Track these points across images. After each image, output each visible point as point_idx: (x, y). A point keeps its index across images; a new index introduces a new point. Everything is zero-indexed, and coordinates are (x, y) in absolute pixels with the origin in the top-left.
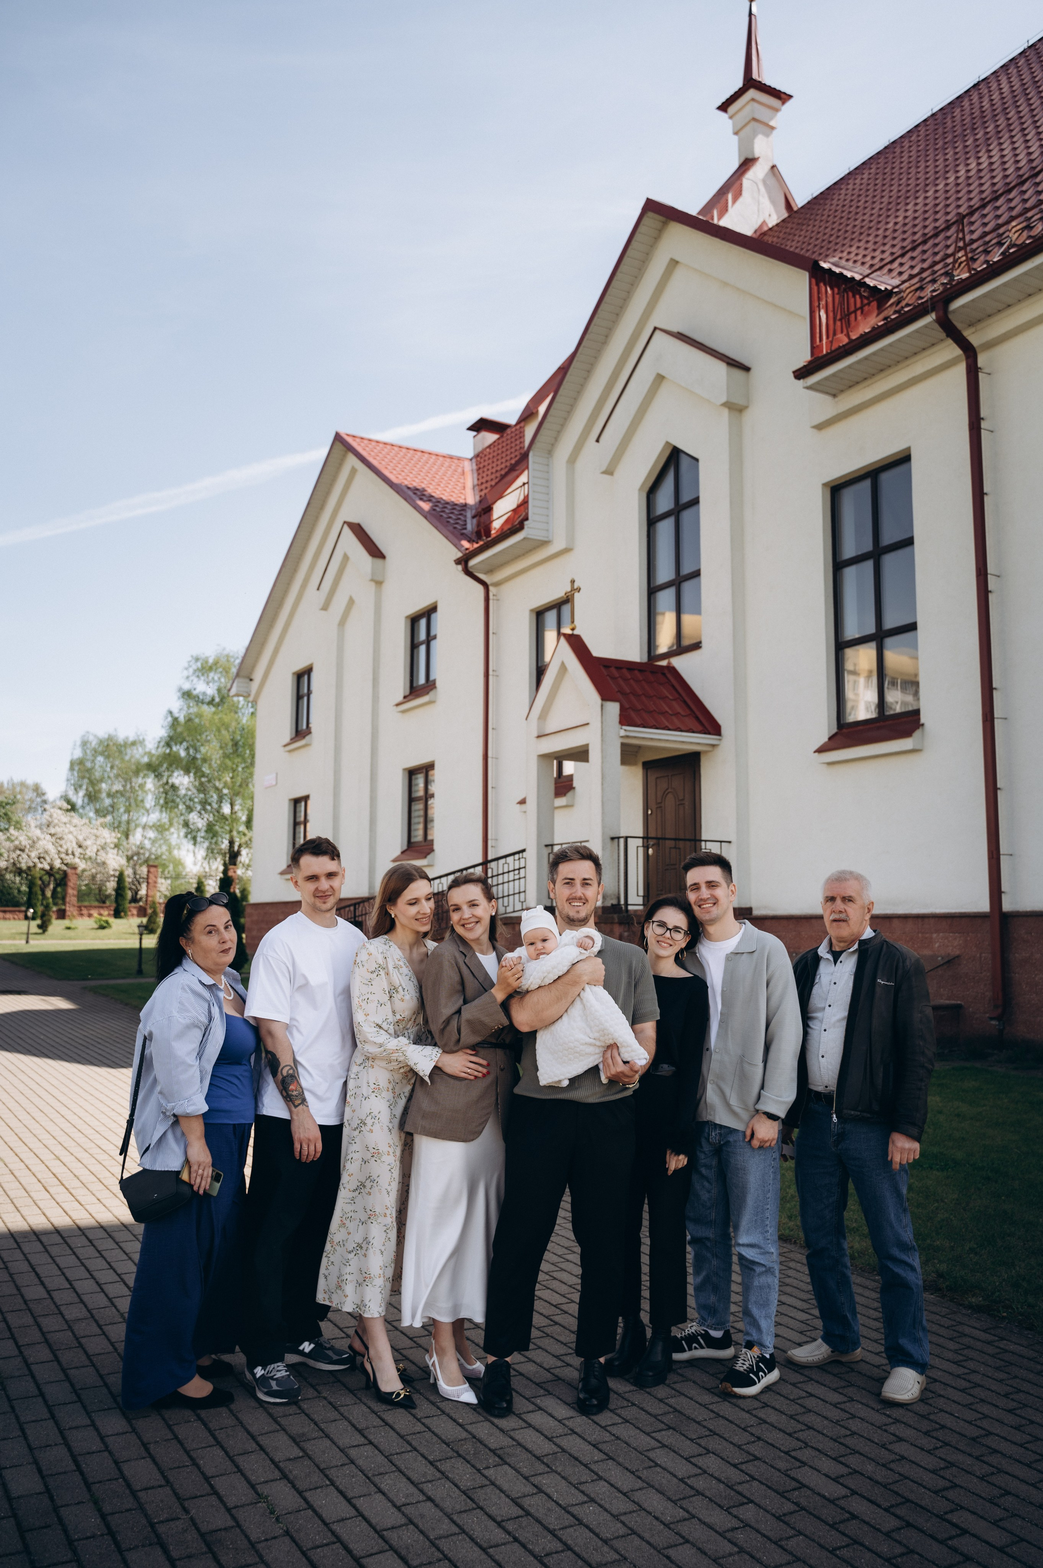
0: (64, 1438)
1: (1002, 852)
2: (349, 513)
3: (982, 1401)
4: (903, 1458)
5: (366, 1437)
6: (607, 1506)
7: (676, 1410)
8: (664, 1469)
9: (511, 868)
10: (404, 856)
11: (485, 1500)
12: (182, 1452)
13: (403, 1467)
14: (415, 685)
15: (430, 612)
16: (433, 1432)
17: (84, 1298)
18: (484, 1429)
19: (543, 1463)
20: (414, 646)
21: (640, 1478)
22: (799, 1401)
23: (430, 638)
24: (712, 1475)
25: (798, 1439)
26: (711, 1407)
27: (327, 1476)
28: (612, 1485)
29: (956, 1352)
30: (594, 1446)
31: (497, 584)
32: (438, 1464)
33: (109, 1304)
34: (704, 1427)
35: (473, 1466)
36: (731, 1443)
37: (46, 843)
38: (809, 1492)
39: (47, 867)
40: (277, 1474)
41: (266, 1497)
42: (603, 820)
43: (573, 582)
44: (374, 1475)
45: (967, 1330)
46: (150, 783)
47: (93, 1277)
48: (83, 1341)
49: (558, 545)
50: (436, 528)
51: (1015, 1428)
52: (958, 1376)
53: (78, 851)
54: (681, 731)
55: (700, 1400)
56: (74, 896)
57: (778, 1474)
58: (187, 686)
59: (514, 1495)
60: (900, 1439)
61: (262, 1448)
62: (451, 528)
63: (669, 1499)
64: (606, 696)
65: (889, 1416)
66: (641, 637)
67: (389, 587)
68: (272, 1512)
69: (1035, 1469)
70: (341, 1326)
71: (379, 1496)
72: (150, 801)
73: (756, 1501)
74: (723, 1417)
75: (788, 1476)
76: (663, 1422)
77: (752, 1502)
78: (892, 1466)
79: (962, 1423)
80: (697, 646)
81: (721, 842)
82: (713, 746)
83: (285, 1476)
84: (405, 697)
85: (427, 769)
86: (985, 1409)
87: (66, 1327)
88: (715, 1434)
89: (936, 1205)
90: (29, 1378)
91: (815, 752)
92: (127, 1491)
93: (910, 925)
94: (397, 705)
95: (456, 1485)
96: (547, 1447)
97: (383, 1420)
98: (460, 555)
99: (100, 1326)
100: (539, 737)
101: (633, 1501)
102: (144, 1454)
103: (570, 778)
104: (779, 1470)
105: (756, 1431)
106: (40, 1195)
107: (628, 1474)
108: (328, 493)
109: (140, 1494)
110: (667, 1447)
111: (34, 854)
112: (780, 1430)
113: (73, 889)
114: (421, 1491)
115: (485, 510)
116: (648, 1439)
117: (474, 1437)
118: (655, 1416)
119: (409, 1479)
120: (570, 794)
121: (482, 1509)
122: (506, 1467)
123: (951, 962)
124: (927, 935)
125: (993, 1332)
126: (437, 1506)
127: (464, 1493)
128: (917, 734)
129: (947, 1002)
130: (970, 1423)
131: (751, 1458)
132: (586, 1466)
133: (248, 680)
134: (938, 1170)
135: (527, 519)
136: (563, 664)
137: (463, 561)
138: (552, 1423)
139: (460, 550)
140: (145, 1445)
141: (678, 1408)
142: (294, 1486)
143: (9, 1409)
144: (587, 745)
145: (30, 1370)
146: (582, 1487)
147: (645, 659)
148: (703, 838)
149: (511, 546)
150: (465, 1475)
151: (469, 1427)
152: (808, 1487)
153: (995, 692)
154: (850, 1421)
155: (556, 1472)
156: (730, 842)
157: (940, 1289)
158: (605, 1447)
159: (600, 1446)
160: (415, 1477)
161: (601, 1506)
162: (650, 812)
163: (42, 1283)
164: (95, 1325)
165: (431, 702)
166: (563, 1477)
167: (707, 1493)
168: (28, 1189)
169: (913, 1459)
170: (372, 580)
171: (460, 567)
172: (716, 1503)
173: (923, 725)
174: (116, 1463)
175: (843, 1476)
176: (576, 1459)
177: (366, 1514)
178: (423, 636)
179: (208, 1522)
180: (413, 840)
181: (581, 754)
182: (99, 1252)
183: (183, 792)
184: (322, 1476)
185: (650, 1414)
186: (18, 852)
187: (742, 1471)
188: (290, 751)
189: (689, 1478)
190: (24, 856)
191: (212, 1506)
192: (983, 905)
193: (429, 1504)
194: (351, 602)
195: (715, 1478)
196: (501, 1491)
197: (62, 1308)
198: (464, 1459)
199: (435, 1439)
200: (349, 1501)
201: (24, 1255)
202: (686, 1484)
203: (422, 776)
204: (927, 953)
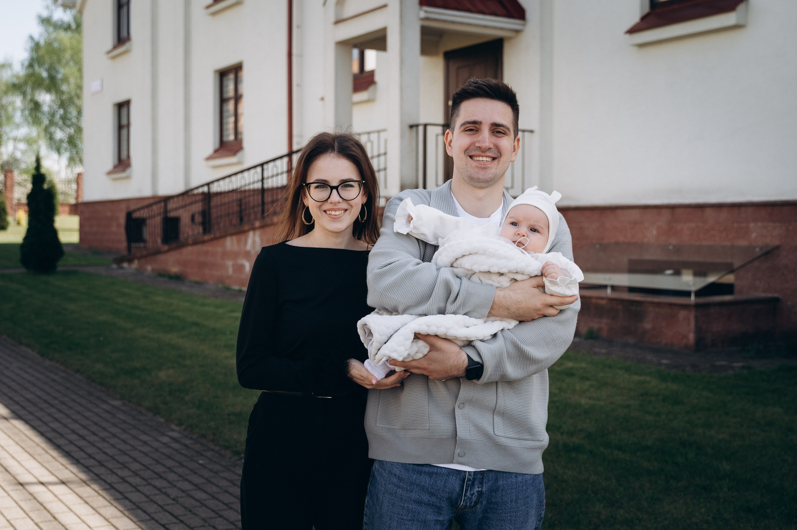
10: (216, 155)
42: (402, 107)
46: (18, 101)
54: (485, 14)
58: (45, 14)
72: (18, 117)
82: (517, 32)
84: (215, 1)
85: (237, 69)
91: (625, 33)
93: (724, 214)
94: (206, 8)
100: (337, 22)
103: (372, 73)
120: (371, 89)
124: (744, 225)
128: (742, 8)
144: (385, 30)
156: (532, 132)
165: (238, 3)
180: (225, 141)
183: (45, 108)
188: (113, 58)
203: (232, 76)
204: (742, 243)
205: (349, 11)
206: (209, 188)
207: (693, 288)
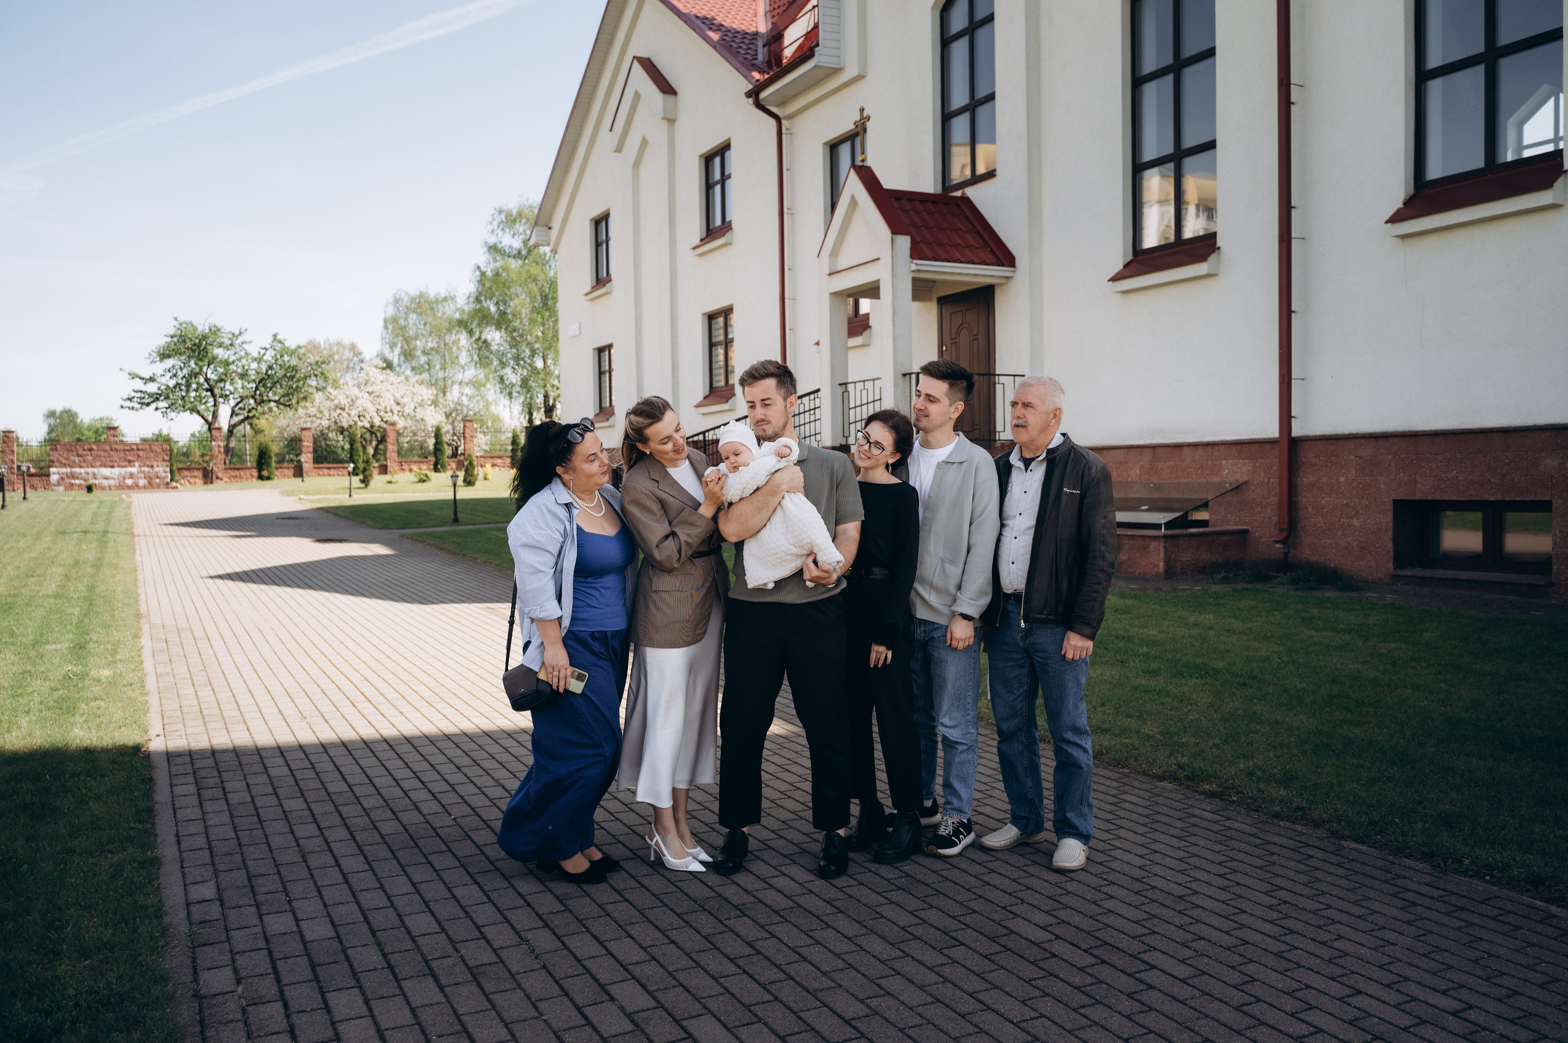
0: (355, 897)
1: (1293, 376)
2: (638, 48)
3: (1196, 867)
4: (1110, 911)
5: (622, 896)
6: (831, 948)
7: (908, 875)
8: (889, 920)
9: (807, 409)
10: (706, 401)
11: (722, 942)
12: (458, 907)
13: (652, 919)
14: (711, 227)
15: (723, 150)
16: (684, 892)
17: (382, 791)
18: (728, 890)
19: (780, 915)
20: (709, 187)
21: (865, 927)
22: (1024, 868)
23: (724, 178)
24: (931, 925)
25: (1016, 897)
26: (941, 873)
27: (584, 925)
28: (839, 932)
29: (1182, 829)
30: (828, 902)
31: (790, 117)
32: (685, 916)
33: (404, 795)
34: (932, 888)
35: (716, 918)
36: (954, 900)
37: (365, 402)
38: (1017, 937)
39: (368, 425)
40: (540, 923)
41: (528, 941)
42: (895, 356)
43: (862, 110)
44: (625, 924)
45: (1197, 812)
46: (463, 339)
47: (390, 774)
48: (378, 824)
49: (850, 73)
50: (726, 59)
51: (1222, 889)
52: (1179, 848)
53: (396, 408)
54: (974, 263)
55: (932, 868)
56: (394, 451)
57: (992, 923)
58: (492, 240)
59: (749, 939)
60: (1111, 897)
61: (529, 904)
62: (741, 59)
63: (890, 943)
64: (896, 229)
65: (1105, 880)
66: (935, 167)
67: (681, 125)
68: (533, 951)
69: (1231, 920)
70: (612, 811)
71: (629, 940)
72: (464, 358)
73: (968, 944)
74: (950, 880)
75: (1001, 925)
76: (894, 885)
77: (963, 944)
78: (1098, 917)
79: (1172, 885)
80: (991, 174)
81: (1014, 376)
82: (1008, 278)
83: (546, 925)
84: (702, 240)
85: (727, 312)
86: (1197, 874)
87: (363, 813)
88: (941, 893)
89: (1189, 707)
90: (328, 853)
91: (1109, 281)
92: (407, 937)
93: (1200, 452)
94: (694, 248)
95: (699, 932)
96: (785, 903)
97: (640, 883)
98: (750, 87)
99: (394, 813)
100: (830, 274)
101: (856, 944)
102: (425, 909)
103: (867, 316)
104: (993, 921)
105: (979, 891)
106: (347, 709)
107: (855, 923)
108: (616, 27)
109: (418, 939)
110: (894, 903)
111: (354, 413)
112: (1001, 890)
113: (393, 445)
114: (667, 936)
115: (775, 37)
116: (879, 897)
117: (720, 896)
118: (888, 880)
119: (656, 927)
120: (866, 333)
121: (718, 949)
122: (746, 918)
123: (1239, 488)
124: (1217, 463)
125: (1221, 813)
126: (679, 947)
127: (705, 937)
128: (1213, 258)
129: (1235, 527)
130: (1180, 884)
131: (970, 911)
132: (818, 918)
133: (547, 229)
134: (1197, 678)
135: (817, 45)
136: (853, 196)
137: (754, 94)
138: (793, 885)
139: (750, 82)
140: (426, 903)
141: (911, 873)
142: (554, 933)
143: (308, 876)
144: (878, 281)
145: (329, 847)
146: (811, 934)
147: (939, 191)
148: (997, 372)
149: (802, 75)
150: (706, 923)
151: (717, 889)
152: (1017, 934)
153: (1293, 211)
154: (1068, 883)
155: (790, 922)
157: (1178, 779)
158: (837, 904)
159: (833, 903)
160: (662, 926)
161: (825, 947)
162: (944, 349)
163: (345, 780)
164: (389, 811)
165: (727, 244)
166: (796, 926)
167: (924, 938)
168: (337, 705)
169: (1119, 912)
170: (664, 118)
171: (751, 100)
172: (930, 945)
173: (1219, 248)
174: (400, 916)
175: (1051, 925)
176: (810, 912)
177: (615, 953)
178: (717, 176)
179: (475, 959)
180: (715, 385)
181: (872, 291)
182: (398, 754)
183: (494, 347)
184: (579, 924)
185: (884, 879)
186: (339, 411)
187: (960, 921)
188: (592, 300)
189: (909, 926)
190: (345, 414)
191: (481, 947)
192: (1272, 431)
193: (672, 945)
194: (644, 142)
195: (934, 927)
196: (738, 936)
197: (361, 799)
198: (709, 912)
199: (684, 897)
200: (601, 943)
201: (330, 758)
202: (906, 931)
203: (721, 320)
204: (1216, 479)
205: (843, 263)
206: (704, 437)
207: (1163, 521)
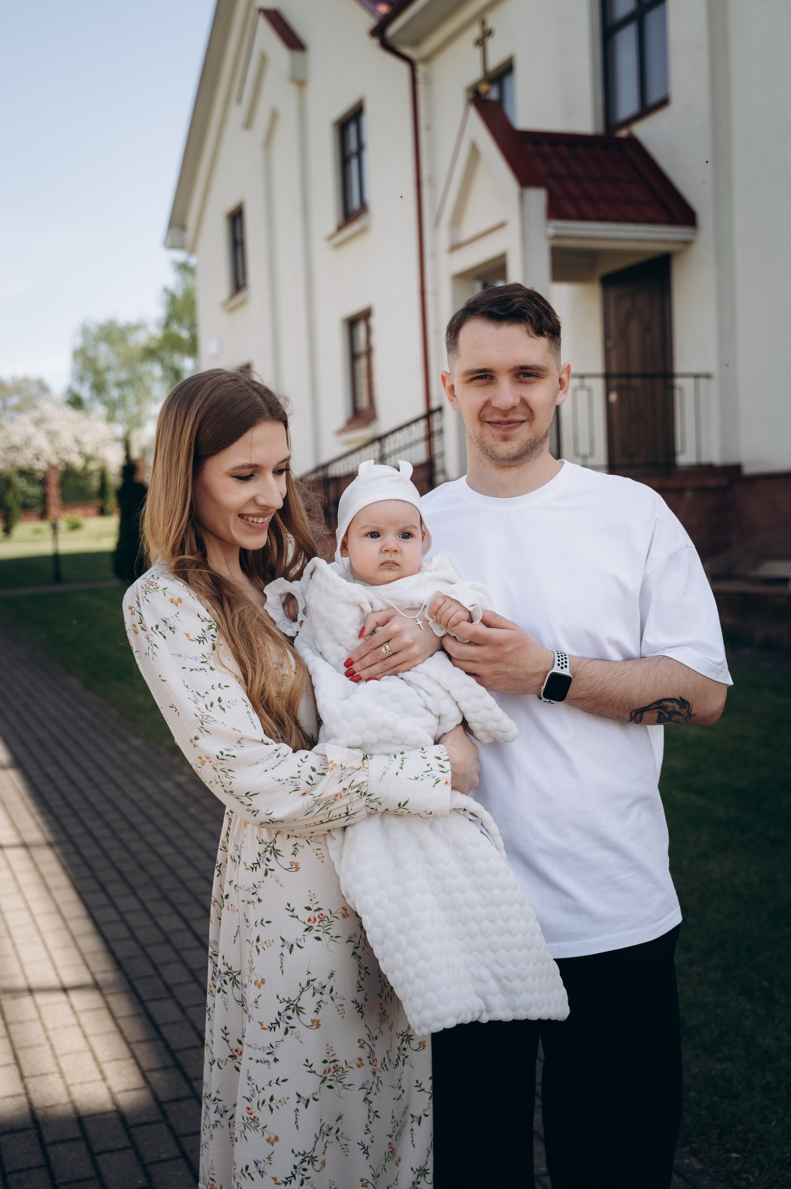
10: (349, 427)
14: (347, 211)
15: (358, 112)
20: (345, 161)
23: (360, 148)
31: (427, 59)
64: (527, 182)
66: (595, 102)
67: (312, 88)
80: (665, 102)
81: (698, 376)
82: (687, 243)
84: (338, 226)
85: (366, 315)
94: (330, 238)
98: (375, 23)
100: (453, 249)
137: (379, 32)
139: (375, 17)
144: (503, 253)
147: (599, 130)
148: (676, 372)
156: (708, 376)
165: (363, 231)
170: (293, 81)
171: (375, 40)
178: (353, 147)
180: (359, 405)
188: (230, 309)
194: (274, 116)
203: (362, 325)
206: (325, 472)
